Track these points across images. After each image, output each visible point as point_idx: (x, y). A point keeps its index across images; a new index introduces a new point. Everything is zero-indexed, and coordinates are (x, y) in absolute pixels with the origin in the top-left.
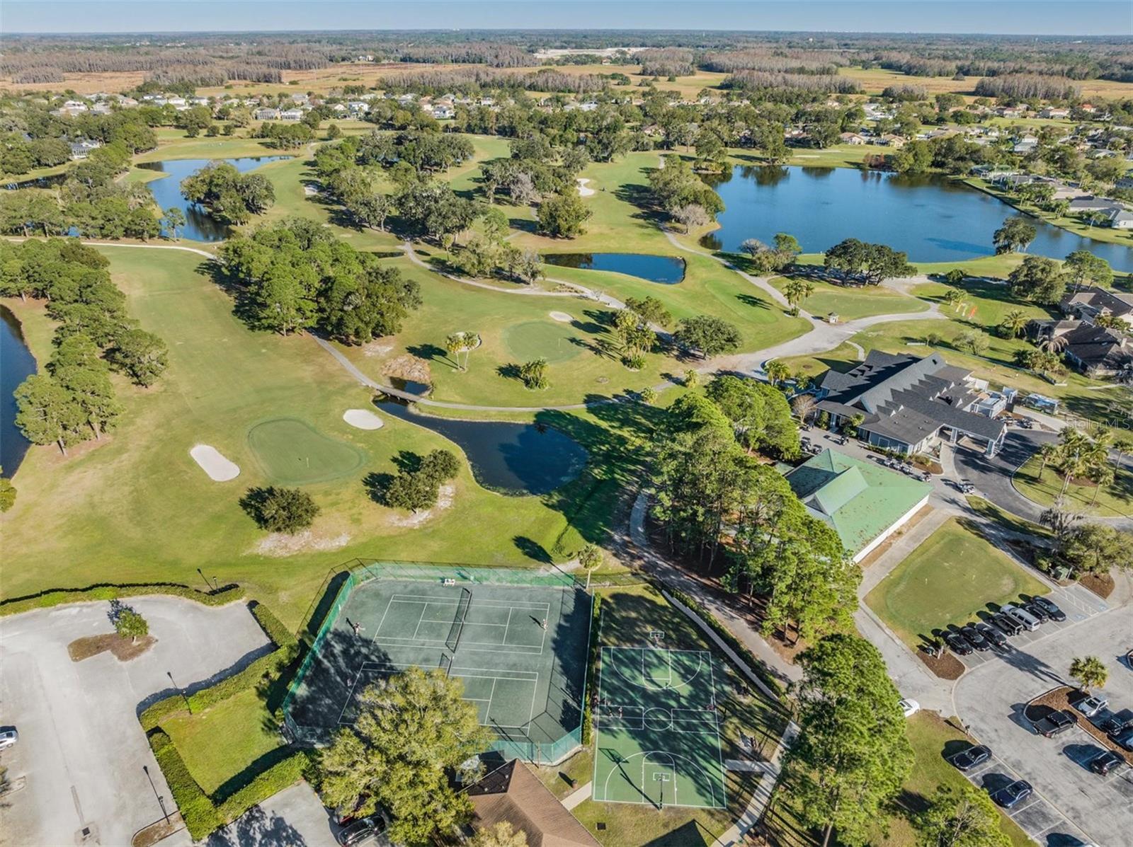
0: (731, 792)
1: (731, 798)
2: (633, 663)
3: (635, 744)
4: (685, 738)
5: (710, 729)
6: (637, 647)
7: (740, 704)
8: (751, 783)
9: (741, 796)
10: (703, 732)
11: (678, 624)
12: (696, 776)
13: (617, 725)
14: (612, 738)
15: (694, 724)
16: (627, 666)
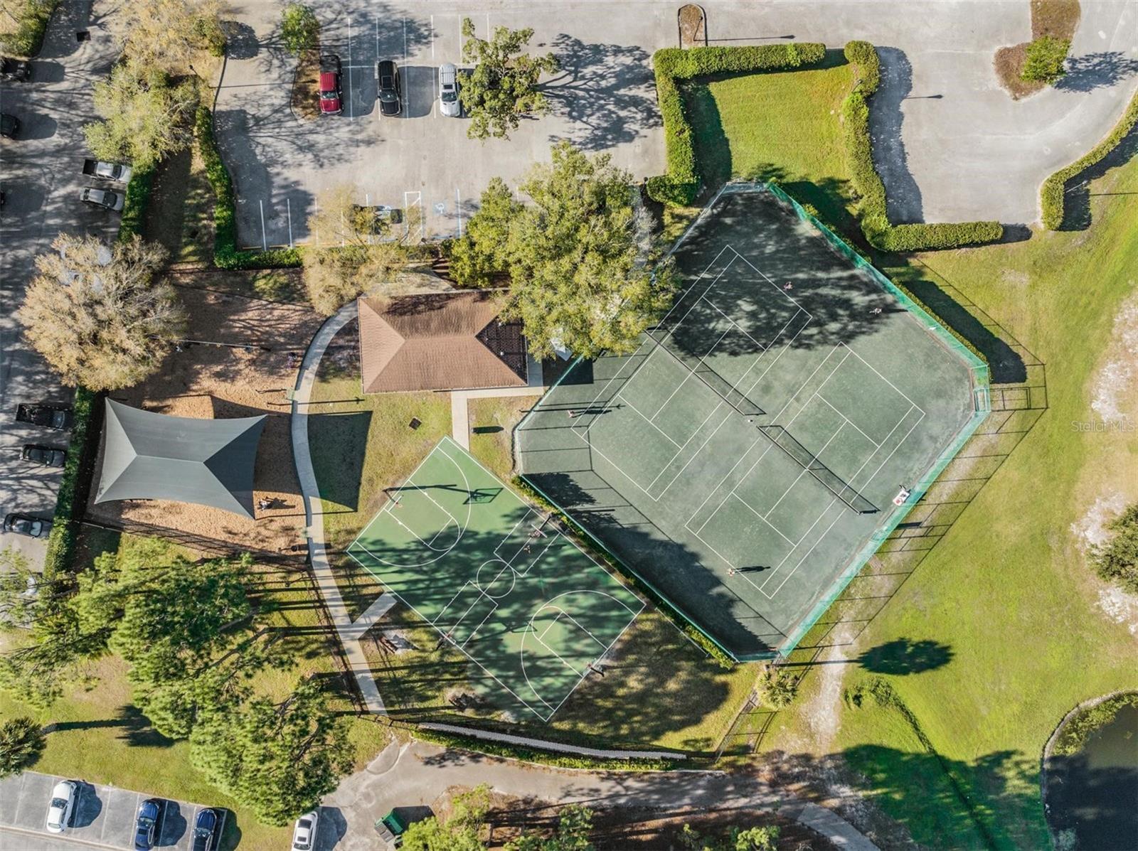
0: (358, 572)
1: (351, 566)
2: (594, 619)
3: (482, 530)
4: (451, 585)
5: (442, 621)
6: (615, 645)
7: (451, 684)
8: (352, 599)
9: (346, 576)
10: (445, 611)
11: (616, 725)
12: (400, 556)
13: (519, 530)
14: (507, 512)
15: (460, 610)
16: (593, 607)
